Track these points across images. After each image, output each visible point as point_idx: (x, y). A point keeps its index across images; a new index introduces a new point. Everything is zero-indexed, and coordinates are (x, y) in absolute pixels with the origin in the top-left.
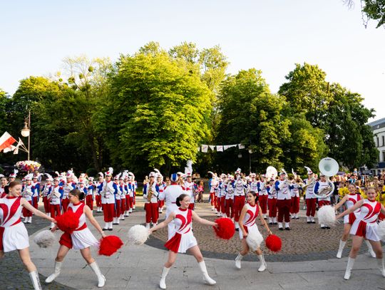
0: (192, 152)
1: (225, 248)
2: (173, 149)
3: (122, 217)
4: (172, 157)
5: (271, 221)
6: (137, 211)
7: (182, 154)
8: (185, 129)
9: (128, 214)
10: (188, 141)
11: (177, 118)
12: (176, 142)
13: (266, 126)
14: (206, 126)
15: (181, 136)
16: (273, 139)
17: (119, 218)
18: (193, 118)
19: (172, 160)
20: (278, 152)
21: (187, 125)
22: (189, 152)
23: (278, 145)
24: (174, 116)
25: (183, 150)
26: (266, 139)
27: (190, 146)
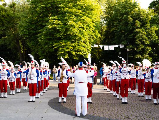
0: (88, 50)
1: (116, 116)
2: (74, 47)
3: (41, 93)
4: (74, 53)
5: (147, 98)
6: (51, 90)
7: (81, 51)
8: (82, 33)
9: (45, 91)
10: (84, 42)
11: (77, 26)
12: (76, 43)
13: (140, 32)
14: (97, 31)
15: (80, 38)
16: (144, 41)
17: (40, 94)
18: (88, 26)
19: (74, 55)
20: (148, 50)
21: (84, 31)
22: (85, 50)
23: (148, 45)
24: (75, 24)
25: (82, 49)
26: (140, 41)
27: (86, 46)
